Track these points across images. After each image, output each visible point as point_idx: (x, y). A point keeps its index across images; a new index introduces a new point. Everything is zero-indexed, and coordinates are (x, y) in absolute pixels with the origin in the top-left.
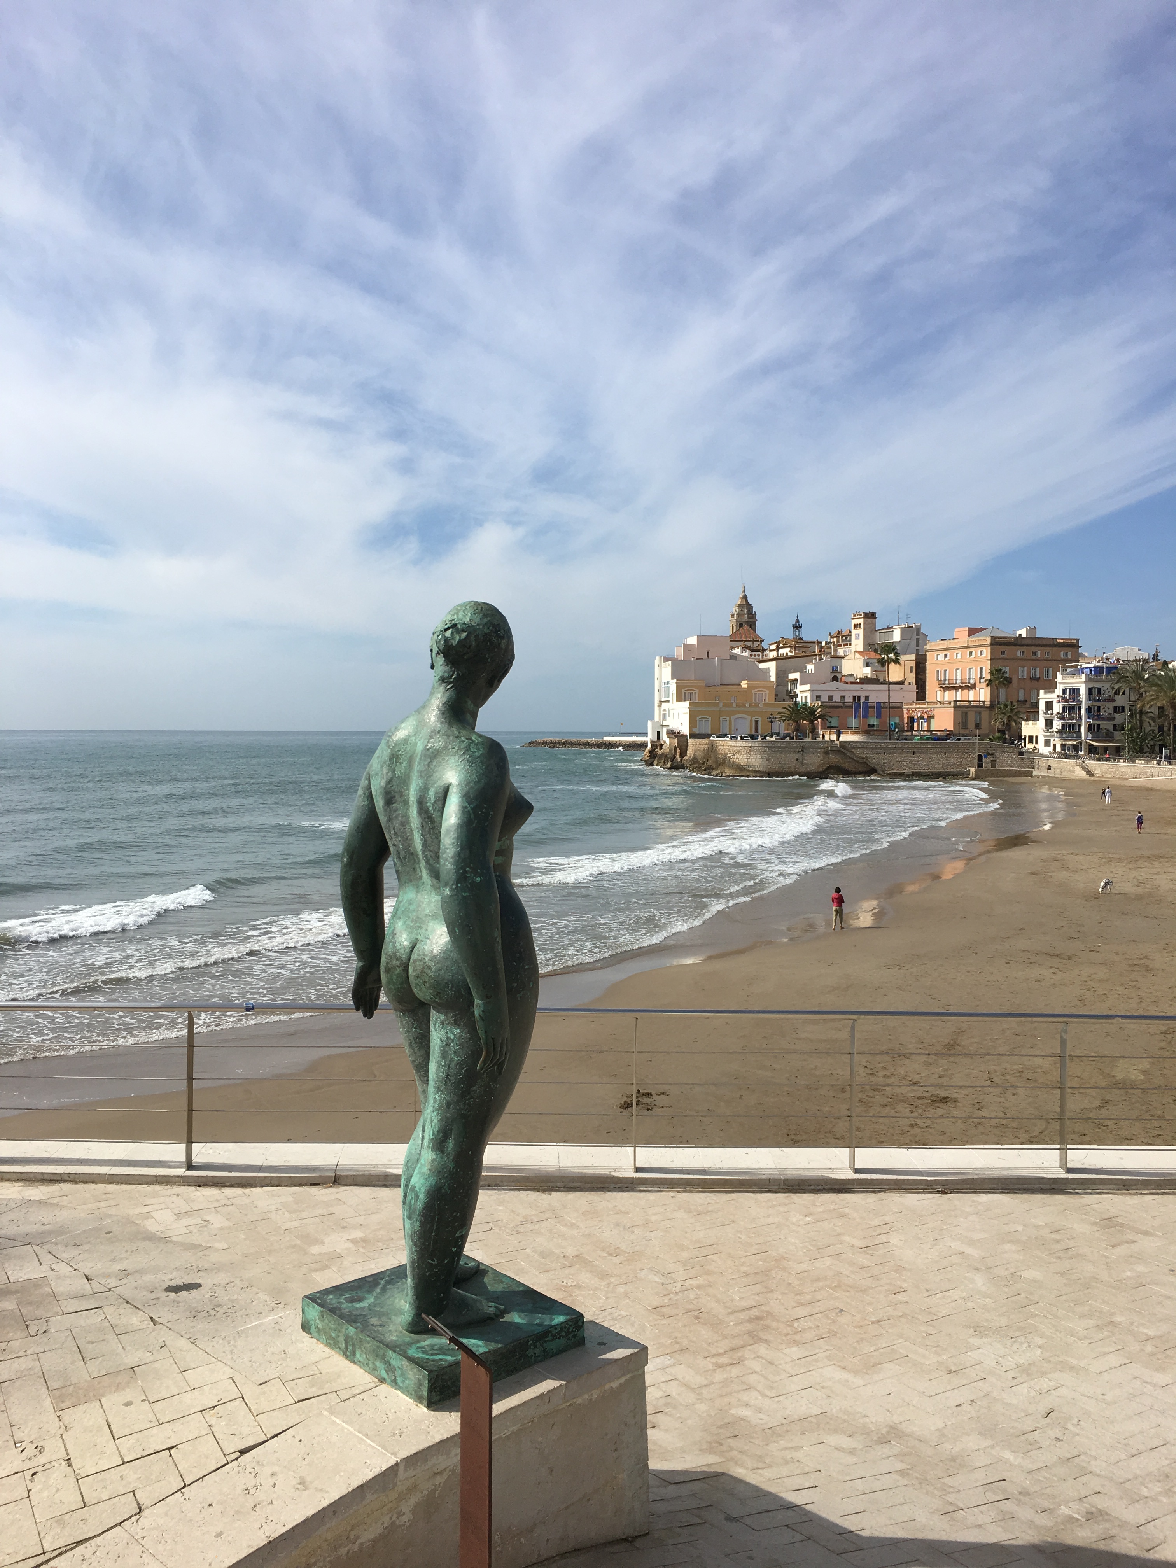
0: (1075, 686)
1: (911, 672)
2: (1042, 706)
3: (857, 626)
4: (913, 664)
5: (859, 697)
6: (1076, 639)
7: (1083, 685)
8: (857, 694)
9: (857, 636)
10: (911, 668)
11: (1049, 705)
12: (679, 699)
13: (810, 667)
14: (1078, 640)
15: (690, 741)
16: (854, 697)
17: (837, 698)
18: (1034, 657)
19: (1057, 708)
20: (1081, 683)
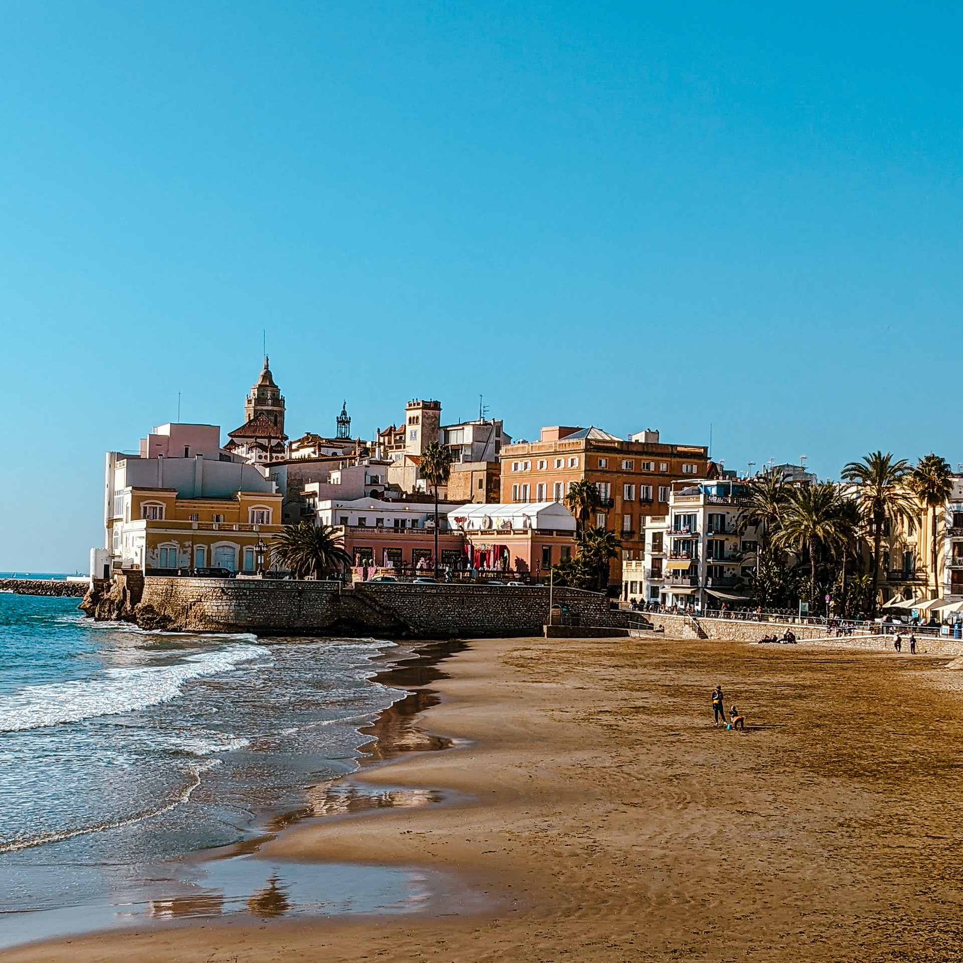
0: (691, 511)
1: (481, 487)
2: (649, 539)
3: (413, 421)
4: (483, 476)
5: (404, 521)
6: (703, 448)
7: (701, 510)
8: (401, 516)
9: (413, 435)
10: (481, 481)
11: (657, 537)
12: (135, 517)
13: (336, 476)
14: (706, 449)
15: (147, 580)
16: (396, 521)
17: (371, 521)
18: (645, 471)
19: (668, 542)
20: (698, 507)
